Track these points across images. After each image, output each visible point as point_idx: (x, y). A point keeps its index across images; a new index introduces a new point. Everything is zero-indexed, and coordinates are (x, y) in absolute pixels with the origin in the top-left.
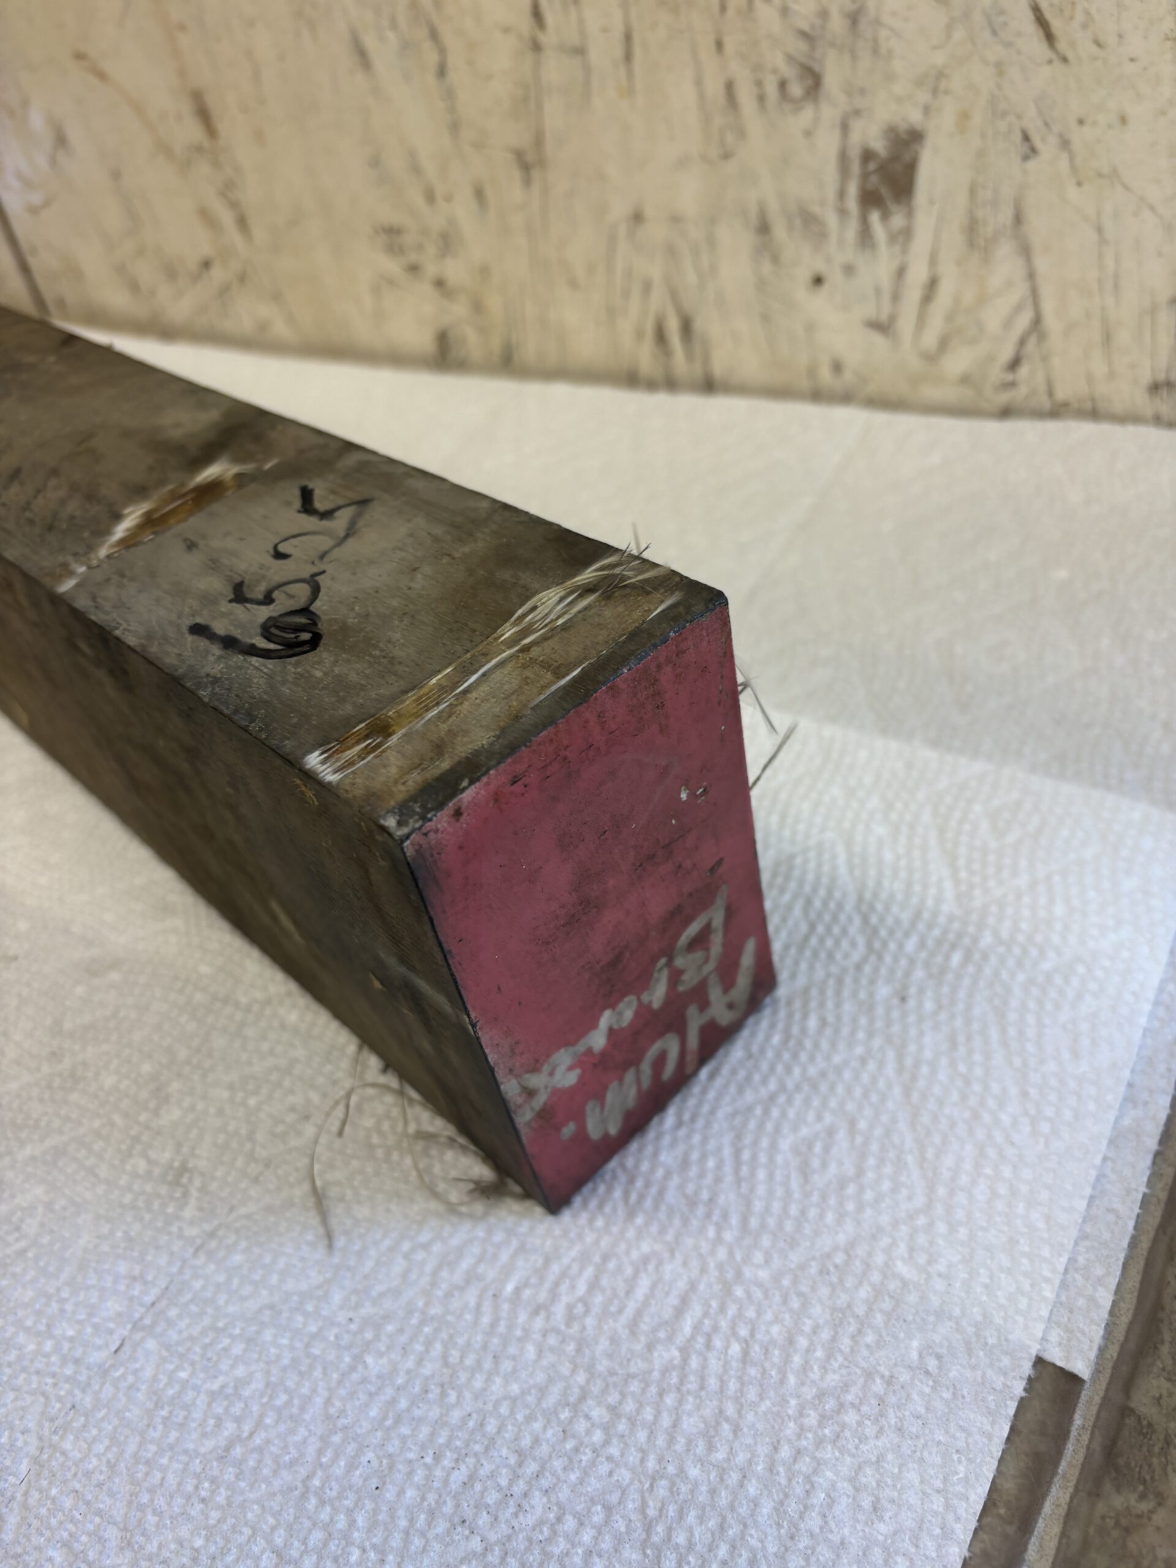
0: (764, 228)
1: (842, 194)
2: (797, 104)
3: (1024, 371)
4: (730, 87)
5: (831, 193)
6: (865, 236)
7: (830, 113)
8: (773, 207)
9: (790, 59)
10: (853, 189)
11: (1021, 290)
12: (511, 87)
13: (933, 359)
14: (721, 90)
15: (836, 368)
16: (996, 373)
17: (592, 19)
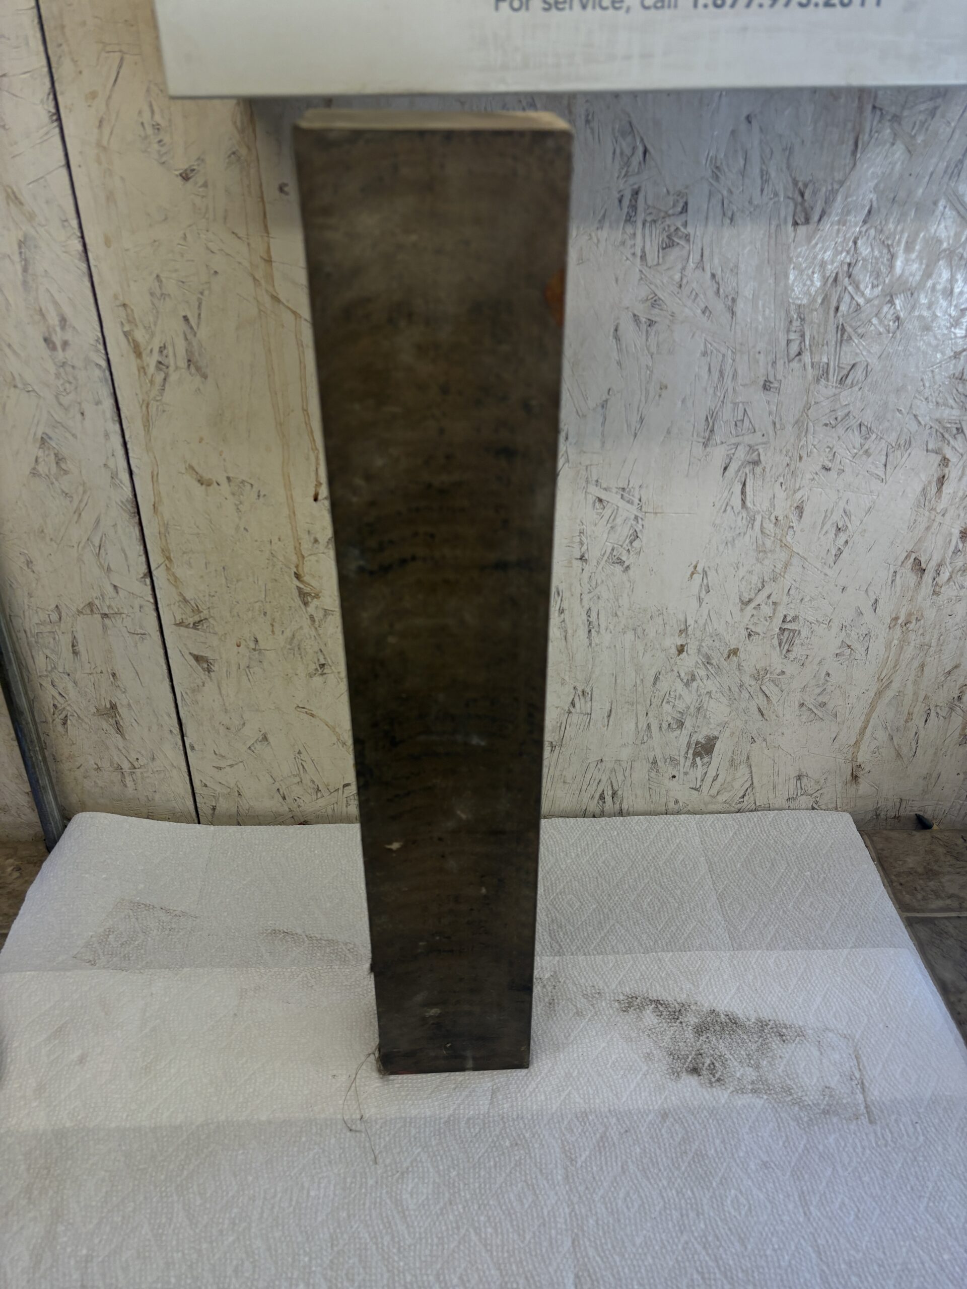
0: (655, 762)
1: (687, 753)
2: (673, 730)
3: (746, 798)
4: (649, 726)
5: (683, 753)
6: (694, 764)
7: (685, 732)
8: (659, 757)
9: (673, 718)
10: (691, 752)
11: (748, 776)
12: (555, 723)
13: (714, 797)
14: (645, 725)
15: (677, 802)
16: (737, 799)
17: (596, 705)
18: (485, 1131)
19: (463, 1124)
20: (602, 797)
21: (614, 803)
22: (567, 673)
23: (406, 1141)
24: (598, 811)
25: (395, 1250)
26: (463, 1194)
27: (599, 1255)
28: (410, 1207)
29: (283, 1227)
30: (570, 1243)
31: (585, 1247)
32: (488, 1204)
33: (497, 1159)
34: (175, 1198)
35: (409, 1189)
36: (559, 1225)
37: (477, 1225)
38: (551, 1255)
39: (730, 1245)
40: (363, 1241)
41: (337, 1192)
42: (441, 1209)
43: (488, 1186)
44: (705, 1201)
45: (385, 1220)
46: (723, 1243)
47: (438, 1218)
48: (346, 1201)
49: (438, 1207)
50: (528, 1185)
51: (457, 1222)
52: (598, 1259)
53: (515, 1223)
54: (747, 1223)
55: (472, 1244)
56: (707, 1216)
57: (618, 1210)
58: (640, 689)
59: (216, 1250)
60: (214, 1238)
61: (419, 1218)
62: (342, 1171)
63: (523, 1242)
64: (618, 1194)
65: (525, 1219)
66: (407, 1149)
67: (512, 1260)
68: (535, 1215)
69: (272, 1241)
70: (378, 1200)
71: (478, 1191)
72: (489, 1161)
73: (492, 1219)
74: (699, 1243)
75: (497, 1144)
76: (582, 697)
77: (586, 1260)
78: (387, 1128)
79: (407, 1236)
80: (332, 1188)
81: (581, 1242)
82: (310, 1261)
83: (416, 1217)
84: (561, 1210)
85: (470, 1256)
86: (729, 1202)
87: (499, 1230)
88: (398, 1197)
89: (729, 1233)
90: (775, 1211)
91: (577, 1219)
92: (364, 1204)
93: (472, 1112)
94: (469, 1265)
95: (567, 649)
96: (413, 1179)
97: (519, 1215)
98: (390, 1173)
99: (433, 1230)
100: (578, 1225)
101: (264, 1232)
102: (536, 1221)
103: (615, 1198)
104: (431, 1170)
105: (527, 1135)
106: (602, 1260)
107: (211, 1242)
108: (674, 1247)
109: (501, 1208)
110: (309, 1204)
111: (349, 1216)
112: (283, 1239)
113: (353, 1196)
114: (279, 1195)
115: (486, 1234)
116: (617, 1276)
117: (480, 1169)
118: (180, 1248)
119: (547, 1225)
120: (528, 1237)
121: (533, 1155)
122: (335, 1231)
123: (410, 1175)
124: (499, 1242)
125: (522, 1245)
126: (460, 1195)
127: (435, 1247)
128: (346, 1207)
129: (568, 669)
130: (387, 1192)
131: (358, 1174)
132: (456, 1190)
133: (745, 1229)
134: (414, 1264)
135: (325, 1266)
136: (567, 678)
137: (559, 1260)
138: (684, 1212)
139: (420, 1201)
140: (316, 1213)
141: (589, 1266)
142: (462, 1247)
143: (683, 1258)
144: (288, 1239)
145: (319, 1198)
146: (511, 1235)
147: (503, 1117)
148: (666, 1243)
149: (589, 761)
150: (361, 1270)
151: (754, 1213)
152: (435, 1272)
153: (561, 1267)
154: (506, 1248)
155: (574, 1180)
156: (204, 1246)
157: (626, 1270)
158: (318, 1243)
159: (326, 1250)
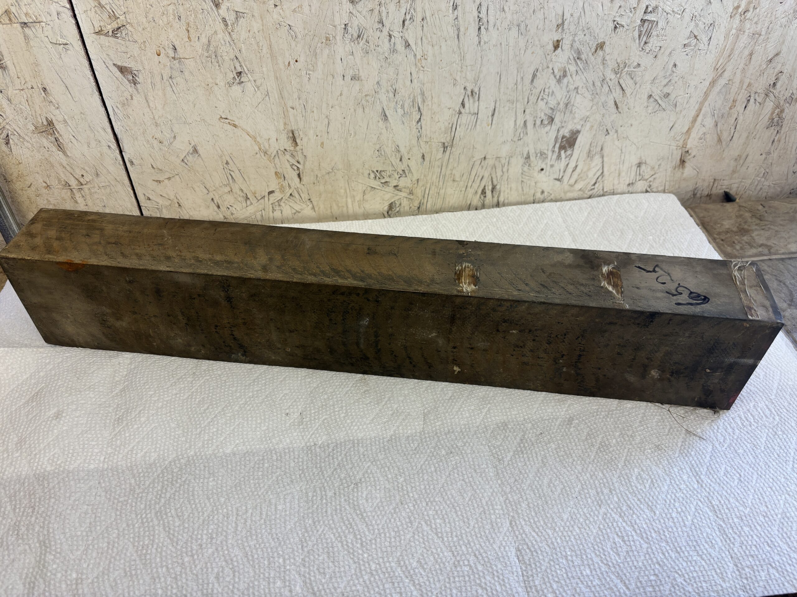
0: (528, 157)
1: (554, 147)
2: (545, 126)
3: (597, 185)
4: (525, 122)
5: (551, 147)
6: (559, 157)
7: (554, 127)
8: (532, 152)
9: (545, 114)
10: (558, 145)
11: (600, 166)
12: (447, 124)
13: (571, 186)
14: (522, 122)
15: (543, 192)
16: (590, 187)
17: (483, 105)
18: (423, 445)
19: (403, 441)
20: (484, 192)
21: (493, 197)
22: (459, 73)
23: (356, 458)
24: (480, 204)
25: (359, 545)
26: (411, 495)
27: (534, 531)
28: (367, 510)
29: (257, 536)
30: (508, 524)
31: (522, 526)
32: (434, 501)
33: (437, 465)
34: (156, 522)
35: (364, 496)
36: (497, 511)
37: (427, 518)
38: (494, 536)
39: (642, 513)
40: (329, 541)
41: (302, 505)
42: (394, 509)
43: (432, 487)
44: (615, 480)
45: (347, 522)
46: (636, 511)
47: (392, 516)
48: (310, 511)
49: (391, 507)
50: (466, 483)
51: (409, 518)
52: (533, 534)
53: (459, 513)
54: (652, 493)
55: (425, 533)
56: (618, 491)
57: (544, 494)
58: (520, 87)
59: (197, 562)
60: (194, 552)
61: (376, 517)
62: (303, 488)
63: (468, 528)
64: (543, 482)
65: (468, 509)
66: (358, 464)
67: (461, 542)
68: (476, 505)
69: (247, 548)
70: (338, 507)
71: (424, 491)
72: (430, 468)
73: (439, 512)
74: (615, 513)
75: (435, 453)
76: (470, 97)
77: (524, 535)
78: (339, 450)
79: (367, 533)
80: (297, 502)
81: (518, 523)
82: (284, 560)
83: (374, 517)
84: (497, 499)
85: (424, 544)
86: (634, 478)
87: (447, 520)
88: (356, 503)
89: (638, 503)
90: (673, 482)
91: (512, 505)
92: (326, 512)
93: (409, 432)
94: (425, 551)
95: (459, 48)
96: (367, 488)
97: (462, 507)
98: (346, 485)
99: (390, 525)
100: (513, 509)
101: (240, 542)
102: (477, 510)
103: (540, 486)
104: (381, 479)
105: (459, 445)
106: (538, 535)
107: (192, 556)
108: (596, 518)
109: (446, 503)
110: (278, 516)
111: (314, 523)
112: (258, 546)
113: (315, 506)
114: (250, 511)
115: (435, 524)
116: (551, 546)
117: (423, 474)
118: (164, 564)
119: (487, 513)
120: (472, 524)
121: (466, 459)
122: (303, 536)
123: (364, 484)
124: (448, 530)
125: (468, 530)
126: (409, 496)
127: (393, 540)
128: (310, 515)
129: (459, 69)
130: (345, 500)
131: (318, 489)
132: (405, 492)
133: (651, 499)
134: (377, 555)
135: (298, 564)
136: (458, 78)
137: (501, 538)
138: (599, 490)
139: (375, 504)
140: (285, 523)
141: (527, 540)
142: (416, 537)
143: (604, 526)
144: (263, 545)
145: (286, 511)
146: (457, 523)
147: (437, 433)
148: (589, 516)
149: (475, 159)
150: (331, 564)
151: (656, 485)
152: (396, 560)
153: (504, 544)
154: (454, 533)
155: (504, 475)
156: (186, 559)
157: (559, 540)
158: (289, 546)
159: (297, 551)
